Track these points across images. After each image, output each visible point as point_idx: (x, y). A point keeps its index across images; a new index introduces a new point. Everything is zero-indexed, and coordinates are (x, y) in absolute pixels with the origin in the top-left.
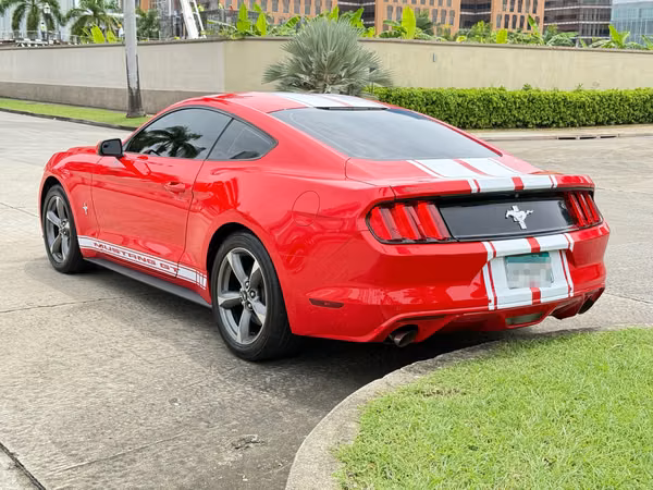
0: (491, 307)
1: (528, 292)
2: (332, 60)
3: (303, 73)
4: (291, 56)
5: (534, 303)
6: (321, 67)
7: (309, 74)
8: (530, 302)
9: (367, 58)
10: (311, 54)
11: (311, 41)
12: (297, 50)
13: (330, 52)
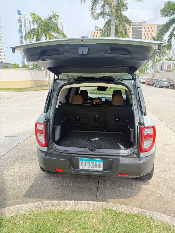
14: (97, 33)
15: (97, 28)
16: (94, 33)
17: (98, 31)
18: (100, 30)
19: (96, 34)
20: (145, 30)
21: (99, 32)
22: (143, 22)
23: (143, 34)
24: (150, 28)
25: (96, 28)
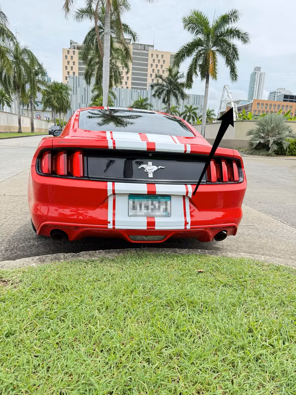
0: (110, 226)
1: (144, 220)
2: (273, 128)
3: (262, 133)
4: (258, 127)
5: (148, 229)
6: (268, 131)
7: (263, 133)
8: (144, 227)
9: (287, 128)
10: (265, 126)
11: (266, 121)
12: (260, 124)
13: (272, 125)
14: (74, 52)
15: (73, 44)
16: (68, 52)
17: (75, 48)
18: (78, 48)
19: (71, 54)
20: (153, 58)
21: (77, 51)
22: (149, 46)
23: (149, 65)
24: (160, 57)
25: (71, 43)
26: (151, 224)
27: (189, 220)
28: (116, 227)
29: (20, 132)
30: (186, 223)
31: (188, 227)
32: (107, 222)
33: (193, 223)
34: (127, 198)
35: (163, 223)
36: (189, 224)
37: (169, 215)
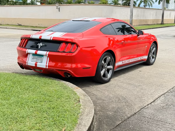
5: (35, 66)
26: (36, 64)
27: (47, 65)
28: (28, 65)
29: (162, 23)
30: (46, 66)
31: (47, 68)
32: (26, 63)
33: (49, 66)
34: (32, 54)
35: (39, 65)
36: (47, 66)
37: (41, 62)
